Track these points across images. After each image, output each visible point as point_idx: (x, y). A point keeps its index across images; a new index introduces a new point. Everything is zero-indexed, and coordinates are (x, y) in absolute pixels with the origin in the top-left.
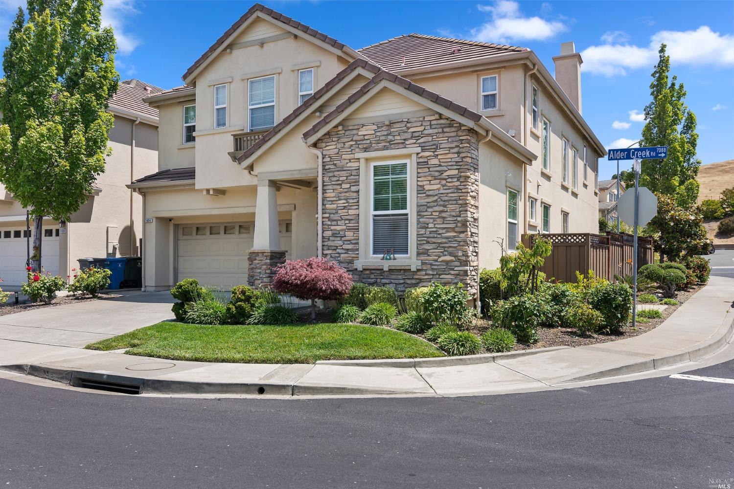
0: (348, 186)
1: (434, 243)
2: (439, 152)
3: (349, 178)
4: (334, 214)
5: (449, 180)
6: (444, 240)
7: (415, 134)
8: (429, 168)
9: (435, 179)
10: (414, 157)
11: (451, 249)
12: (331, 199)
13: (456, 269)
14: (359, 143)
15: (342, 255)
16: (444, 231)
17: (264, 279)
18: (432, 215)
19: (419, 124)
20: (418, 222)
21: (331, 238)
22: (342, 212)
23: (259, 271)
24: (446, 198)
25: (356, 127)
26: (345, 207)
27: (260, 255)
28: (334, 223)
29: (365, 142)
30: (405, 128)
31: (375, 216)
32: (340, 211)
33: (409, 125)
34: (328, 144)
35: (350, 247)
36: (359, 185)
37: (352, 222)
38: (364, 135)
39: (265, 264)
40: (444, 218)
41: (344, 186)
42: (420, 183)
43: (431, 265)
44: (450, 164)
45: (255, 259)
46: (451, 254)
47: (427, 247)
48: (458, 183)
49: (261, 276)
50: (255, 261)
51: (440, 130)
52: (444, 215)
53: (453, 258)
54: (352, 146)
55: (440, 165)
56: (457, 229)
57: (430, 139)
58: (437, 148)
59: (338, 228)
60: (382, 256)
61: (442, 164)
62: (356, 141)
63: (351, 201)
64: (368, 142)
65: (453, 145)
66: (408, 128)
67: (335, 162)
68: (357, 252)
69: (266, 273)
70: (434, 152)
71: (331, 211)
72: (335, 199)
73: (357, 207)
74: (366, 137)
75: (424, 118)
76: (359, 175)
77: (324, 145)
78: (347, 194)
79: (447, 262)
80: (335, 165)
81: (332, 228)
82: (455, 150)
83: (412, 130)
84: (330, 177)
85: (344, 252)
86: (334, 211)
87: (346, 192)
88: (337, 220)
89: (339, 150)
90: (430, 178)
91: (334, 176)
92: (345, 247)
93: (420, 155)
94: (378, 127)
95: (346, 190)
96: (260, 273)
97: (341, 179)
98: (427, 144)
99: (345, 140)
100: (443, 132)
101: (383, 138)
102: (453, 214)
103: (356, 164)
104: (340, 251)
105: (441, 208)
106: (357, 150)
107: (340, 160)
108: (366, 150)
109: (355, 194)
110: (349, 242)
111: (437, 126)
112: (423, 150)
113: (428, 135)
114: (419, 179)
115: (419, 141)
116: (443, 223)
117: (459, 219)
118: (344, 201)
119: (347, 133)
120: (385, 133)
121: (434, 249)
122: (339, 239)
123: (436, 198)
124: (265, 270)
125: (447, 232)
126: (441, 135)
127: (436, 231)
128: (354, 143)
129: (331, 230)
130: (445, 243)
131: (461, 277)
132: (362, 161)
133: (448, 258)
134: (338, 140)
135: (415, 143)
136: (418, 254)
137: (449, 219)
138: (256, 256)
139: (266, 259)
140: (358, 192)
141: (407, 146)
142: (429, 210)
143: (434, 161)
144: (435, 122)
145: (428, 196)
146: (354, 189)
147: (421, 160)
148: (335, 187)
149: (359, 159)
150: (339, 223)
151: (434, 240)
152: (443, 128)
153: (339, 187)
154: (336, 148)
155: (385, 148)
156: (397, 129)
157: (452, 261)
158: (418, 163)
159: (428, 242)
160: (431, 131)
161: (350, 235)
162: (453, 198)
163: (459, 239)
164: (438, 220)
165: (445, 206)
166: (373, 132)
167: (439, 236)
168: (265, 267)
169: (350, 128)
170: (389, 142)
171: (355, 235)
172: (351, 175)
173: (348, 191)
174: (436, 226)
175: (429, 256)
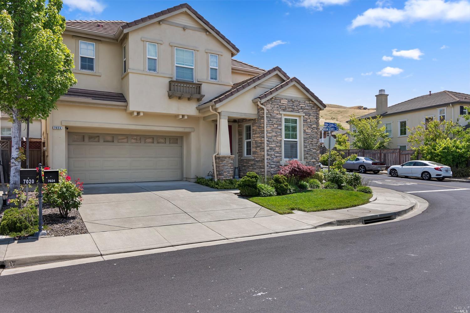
0: (276, 126)
1: (309, 154)
2: (310, 117)
3: (277, 122)
4: (270, 139)
5: (314, 129)
6: (313, 153)
7: (303, 108)
8: (307, 123)
9: (309, 128)
10: (302, 117)
11: (314, 157)
12: (269, 131)
13: (316, 164)
14: (281, 106)
15: (275, 159)
16: (313, 149)
17: (230, 172)
18: (308, 142)
19: (304, 104)
20: (304, 145)
21: (269, 151)
22: (274, 138)
23: (227, 167)
24: (313, 136)
25: (280, 99)
26: (275, 136)
27: (227, 158)
28: (270, 143)
29: (283, 107)
30: (299, 104)
31: (285, 141)
32: (273, 138)
33: (300, 103)
34: (267, 104)
35: (278, 155)
36: (281, 126)
37: (279, 143)
38: (283, 103)
39: (231, 163)
40: (312, 144)
41: (275, 126)
42: (304, 129)
43: (309, 163)
44: (314, 122)
45: (224, 161)
46: (315, 159)
47: (307, 156)
48: (316, 131)
49: (228, 170)
50: (224, 162)
51: (310, 108)
52: (312, 143)
53: (315, 160)
54: (278, 107)
55: (311, 123)
56: (317, 149)
57: (307, 111)
58: (310, 115)
59: (273, 146)
60: (289, 159)
61: (312, 122)
62: (279, 105)
63: (278, 133)
64: (285, 107)
65: (315, 115)
66: (300, 105)
67: (271, 114)
68: (281, 158)
69: (231, 168)
70: (309, 116)
71: (269, 137)
72: (271, 131)
73: (281, 136)
74: (284, 105)
75: (305, 101)
76: (281, 122)
77: (266, 104)
78: (276, 130)
79: (314, 162)
80: (271, 115)
81: (270, 145)
82: (315, 117)
83: (301, 105)
84: (268, 120)
85: (275, 157)
86: (270, 137)
87: (275, 129)
88: (272, 142)
89: (272, 108)
90: (308, 127)
91: (270, 120)
92: (276, 155)
93: (305, 117)
94: (288, 101)
95: (276, 128)
96: (227, 168)
97: (274, 122)
98: (306, 113)
99: (275, 104)
100: (312, 109)
101: (291, 106)
102: (315, 143)
103: (280, 116)
104: (274, 157)
105: (311, 140)
106: (280, 110)
107: (273, 113)
108: (284, 110)
109: (280, 130)
110: (277, 153)
111: (309, 106)
112: (306, 115)
113: (307, 109)
114: (304, 127)
115: (304, 111)
116: (312, 146)
117: (317, 145)
118: (275, 133)
119: (276, 101)
120: (292, 104)
121: (309, 156)
122: (273, 151)
123: (310, 136)
124: (231, 166)
125: (313, 150)
126: (311, 110)
127: (310, 149)
128: (279, 106)
129: (269, 147)
130: (313, 154)
131: (318, 168)
132: (283, 115)
133: (314, 160)
134: (272, 103)
135: (302, 111)
136: (304, 158)
137: (314, 144)
138: (225, 159)
139: (231, 160)
140: (281, 129)
141: (300, 112)
142: (308, 140)
143: (309, 120)
144: (308, 104)
145: (307, 134)
146: (279, 127)
147: (305, 119)
148: (271, 126)
149: (281, 114)
150: (273, 143)
151: (309, 153)
152: (312, 107)
153: (273, 126)
154: (271, 107)
155: (291, 111)
156: (296, 104)
157: (315, 161)
158: (304, 120)
159: (307, 154)
160: (308, 108)
161: (277, 149)
162: (315, 136)
163: (317, 153)
164: (311, 145)
165: (312, 139)
166: (287, 103)
167: (311, 151)
168: (230, 165)
169: (277, 99)
170: (293, 109)
171: (280, 149)
172: (278, 121)
173: (277, 128)
174: (310, 147)
175: (308, 159)
